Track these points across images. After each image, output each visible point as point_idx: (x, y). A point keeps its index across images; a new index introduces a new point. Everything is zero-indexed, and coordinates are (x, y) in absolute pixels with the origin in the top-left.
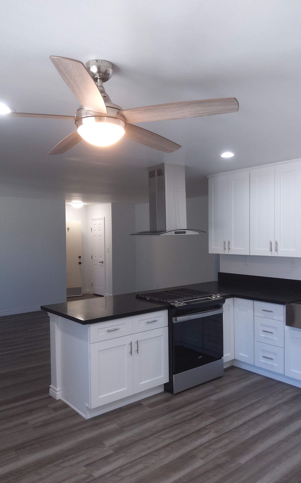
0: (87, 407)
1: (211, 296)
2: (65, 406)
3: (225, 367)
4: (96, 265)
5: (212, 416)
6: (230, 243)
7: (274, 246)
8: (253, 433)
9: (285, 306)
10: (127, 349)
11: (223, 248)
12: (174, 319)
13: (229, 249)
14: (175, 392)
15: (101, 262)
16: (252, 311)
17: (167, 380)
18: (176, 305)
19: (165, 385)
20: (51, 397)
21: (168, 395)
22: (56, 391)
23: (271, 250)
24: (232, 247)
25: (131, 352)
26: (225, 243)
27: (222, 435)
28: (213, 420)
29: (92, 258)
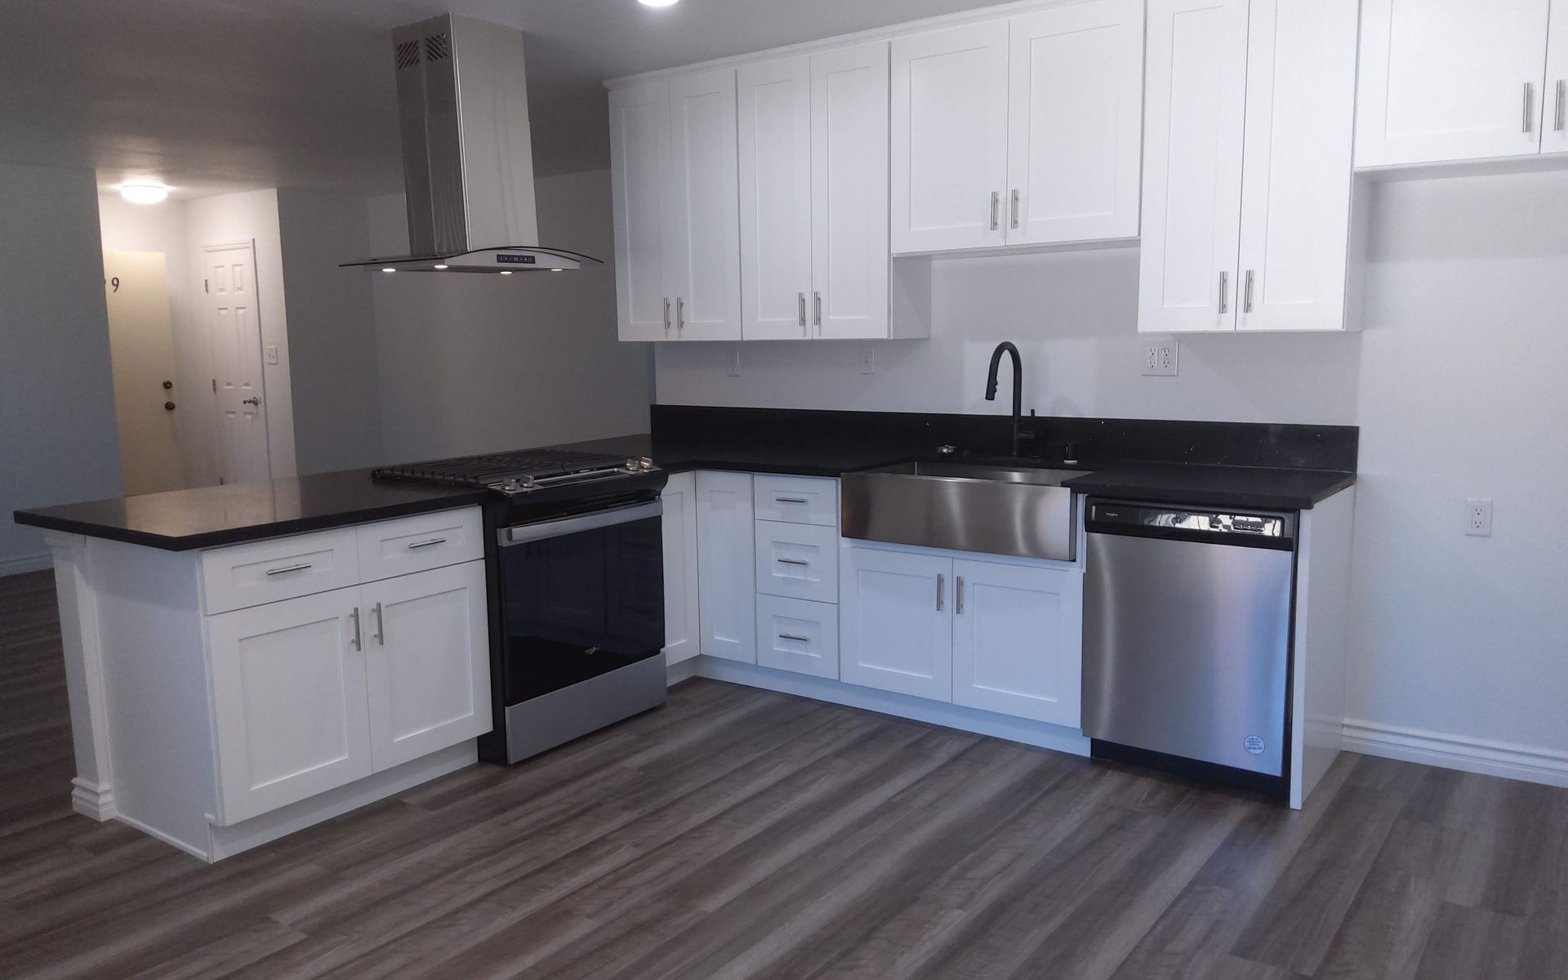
0: (210, 825)
1: (624, 466)
2: (136, 835)
3: (670, 682)
4: (234, 413)
5: (626, 808)
6: (682, 304)
7: (809, 307)
8: (743, 835)
9: (840, 480)
10: (342, 632)
11: (662, 322)
12: (502, 533)
13: (681, 324)
14: (512, 760)
15: (250, 402)
16: (749, 505)
17: (486, 727)
18: (507, 488)
19: (482, 741)
20: (78, 816)
21: (492, 770)
22: (97, 795)
23: (803, 321)
24: (690, 317)
25: (358, 643)
26: (668, 305)
27: (655, 850)
28: (627, 817)
29: (215, 390)
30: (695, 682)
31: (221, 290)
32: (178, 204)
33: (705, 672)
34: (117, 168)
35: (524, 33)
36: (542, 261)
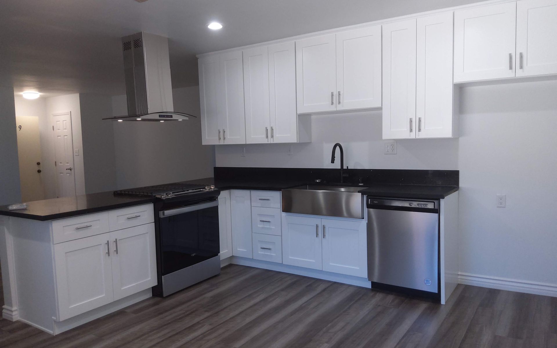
0: (54, 321)
1: (204, 188)
2: (26, 326)
3: (222, 266)
4: (63, 173)
5: (206, 311)
6: (225, 132)
7: (269, 132)
8: (249, 320)
9: (281, 192)
10: (103, 250)
11: (217, 138)
12: (161, 213)
13: (224, 138)
14: (165, 295)
15: (69, 169)
16: (249, 201)
17: (155, 283)
18: (163, 197)
19: (154, 288)
20: (4, 320)
21: (157, 299)
22: (12, 311)
23: (267, 137)
24: (228, 136)
25: (108, 253)
26: (220, 132)
27: (217, 326)
28: (207, 314)
29: (56, 165)
30: (230, 266)
31: (59, 129)
32: (43, 100)
33: (235, 262)
34: (21, 87)
35: (168, 38)
36: (175, 117)
